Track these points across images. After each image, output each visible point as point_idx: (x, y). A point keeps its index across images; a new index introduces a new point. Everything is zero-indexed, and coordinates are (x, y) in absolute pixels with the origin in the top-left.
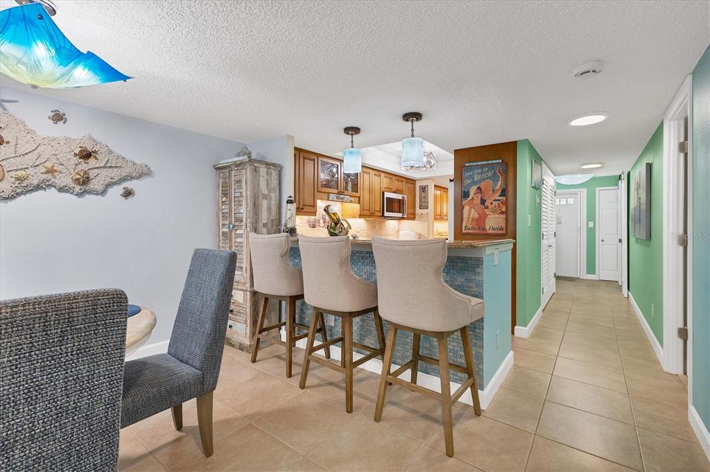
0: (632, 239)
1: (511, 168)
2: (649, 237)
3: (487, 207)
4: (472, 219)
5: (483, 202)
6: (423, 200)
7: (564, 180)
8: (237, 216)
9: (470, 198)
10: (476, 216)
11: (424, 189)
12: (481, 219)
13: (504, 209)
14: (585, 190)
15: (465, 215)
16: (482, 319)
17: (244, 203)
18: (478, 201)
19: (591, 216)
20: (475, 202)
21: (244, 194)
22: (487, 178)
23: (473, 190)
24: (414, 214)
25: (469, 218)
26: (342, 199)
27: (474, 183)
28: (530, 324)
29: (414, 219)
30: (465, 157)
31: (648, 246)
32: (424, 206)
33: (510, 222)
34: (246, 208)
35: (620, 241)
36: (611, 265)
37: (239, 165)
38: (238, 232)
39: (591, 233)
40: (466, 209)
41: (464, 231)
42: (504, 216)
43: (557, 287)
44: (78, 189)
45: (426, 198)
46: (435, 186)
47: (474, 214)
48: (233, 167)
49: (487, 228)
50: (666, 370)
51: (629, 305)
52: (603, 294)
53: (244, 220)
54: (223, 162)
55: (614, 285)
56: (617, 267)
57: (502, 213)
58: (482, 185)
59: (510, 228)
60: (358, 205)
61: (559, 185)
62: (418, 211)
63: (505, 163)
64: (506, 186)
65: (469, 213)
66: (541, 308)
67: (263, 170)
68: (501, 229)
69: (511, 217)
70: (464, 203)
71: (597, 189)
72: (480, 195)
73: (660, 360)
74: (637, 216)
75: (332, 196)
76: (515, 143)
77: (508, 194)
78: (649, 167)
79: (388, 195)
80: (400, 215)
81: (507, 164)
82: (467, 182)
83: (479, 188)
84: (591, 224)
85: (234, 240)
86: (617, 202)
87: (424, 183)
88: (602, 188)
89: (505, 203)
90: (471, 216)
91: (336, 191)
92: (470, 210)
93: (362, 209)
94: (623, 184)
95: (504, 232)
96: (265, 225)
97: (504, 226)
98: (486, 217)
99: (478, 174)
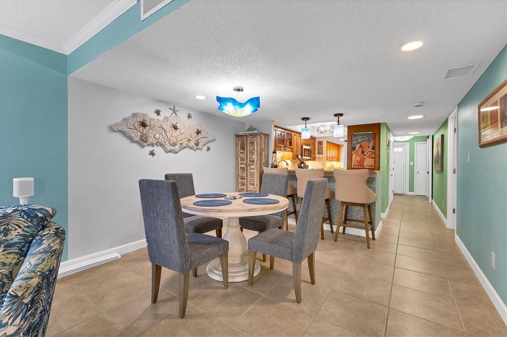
0: (434, 171)
1: (377, 136)
2: (442, 169)
3: (365, 155)
4: (357, 161)
5: (363, 152)
6: (320, 149)
7: (397, 139)
8: (251, 159)
9: (356, 150)
10: (359, 159)
11: (320, 143)
12: (362, 161)
13: (374, 156)
14: (409, 144)
15: (353, 159)
16: (375, 202)
17: (256, 154)
18: (360, 152)
19: (412, 159)
20: (359, 152)
21: (256, 149)
22: (365, 141)
23: (358, 146)
24: (315, 157)
25: (355, 160)
26: (286, 149)
27: (358, 143)
28: (386, 212)
29: (314, 160)
30: (353, 130)
31: (442, 174)
32: (320, 152)
33: (377, 162)
34: (257, 156)
35: (428, 173)
36: (423, 186)
37: (252, 135)
38: (251, 167)
39: (412, 168)
40: (354, 156)
41: (352, 167)
42: (374, 160)
43: (394, 198)
44: (195, 147)
45: (322, 148)
46: (327, 142)
47: (358, 159)
48: (249, 136)
49: (365, 165)
50: (448, 227)
51: (432, 206)
52: (418, 202)
53: (255, 161)
54: (241, 133)
55: (425, 197)
56: (426, 188)
57: (373, 158)
58: (362, 144)
59: (377, 165)
60: (292, 153)
61: (396, 141)
62: (317, 156)
63: (374, 134)
64: (375, 144)
65: (356, 158)
66: (388, 207)
67: (263, 137)
68: (372, 166)
69: (377, 160)
70: (353, 152)
71: (415, 143)
72: (361, 149)
73: (446, 224)
74: (437, 160)
75: (282, 148)
76: (379, 124)
77: (376, 148)
78: (443, 136)
79: (304, 147)
80: (309, 158)
81: (375, 134)
82: (354, 142)
83: (361, 145)
84: (412, 163)
85: (249, 171)
86: (426, 150)
87: (320, 140)
88: (418, 143)
89: (374, 153)
90: (357, 159)
91: (283, 146)
92: (356, 157)
93: (293, 155)
94: (430, 140)
95: (374, 167)
96: (264, 163)
97: (373, 164)
98: (364, 160)
99: (359, 139)
